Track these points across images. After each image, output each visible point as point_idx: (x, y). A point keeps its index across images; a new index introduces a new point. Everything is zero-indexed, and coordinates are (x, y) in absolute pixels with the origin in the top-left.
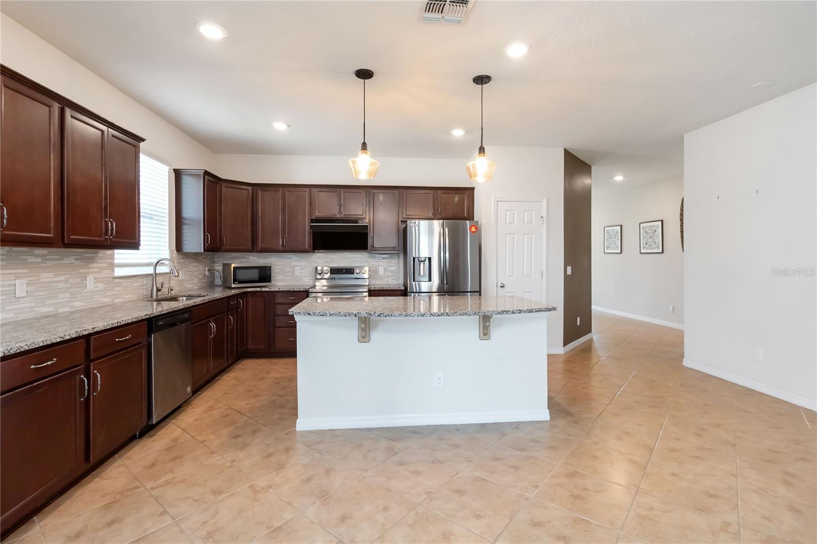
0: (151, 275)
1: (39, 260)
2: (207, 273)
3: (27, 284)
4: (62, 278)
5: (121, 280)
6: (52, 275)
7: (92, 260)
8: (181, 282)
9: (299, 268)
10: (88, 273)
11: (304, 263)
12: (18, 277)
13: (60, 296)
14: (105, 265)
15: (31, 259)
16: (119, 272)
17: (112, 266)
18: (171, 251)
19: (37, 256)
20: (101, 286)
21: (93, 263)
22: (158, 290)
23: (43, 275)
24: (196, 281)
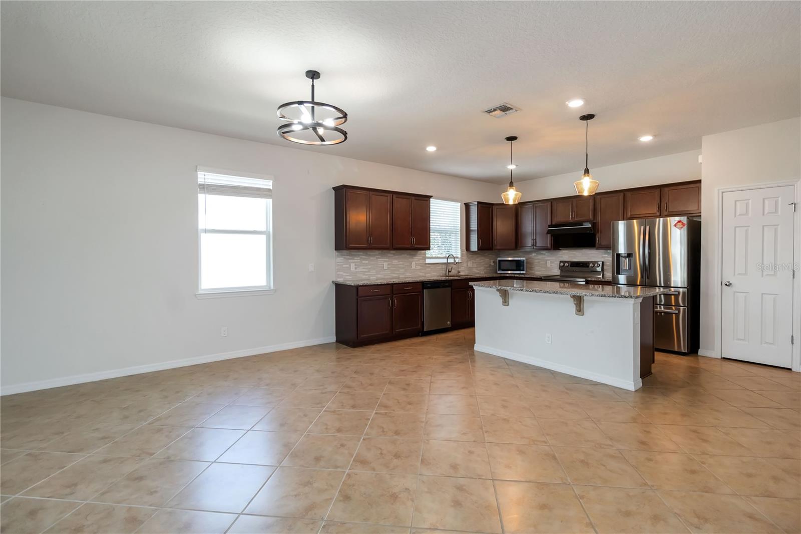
0: (445, 263)
1: (392, 255)
2: (492, 264)
3: (388, 265)
4: (401, 263)
5: (430, 265)
6: (396, 261)
7: (415, 255)
8: (470, 269)
9: (549, 262)
10: (412, 261)
11: (554, 258)
12: (385, 261)
13: (401, 270)
14: (421, 258)
15: (389, 255)
16: (428, 261)
17: (425, 258)
18: (462, 250)
19: (392, 254)
20: (419, 267)
21: (415, 256)
22: (449, 272)
23: (394, 261)
24: (482, 268)
